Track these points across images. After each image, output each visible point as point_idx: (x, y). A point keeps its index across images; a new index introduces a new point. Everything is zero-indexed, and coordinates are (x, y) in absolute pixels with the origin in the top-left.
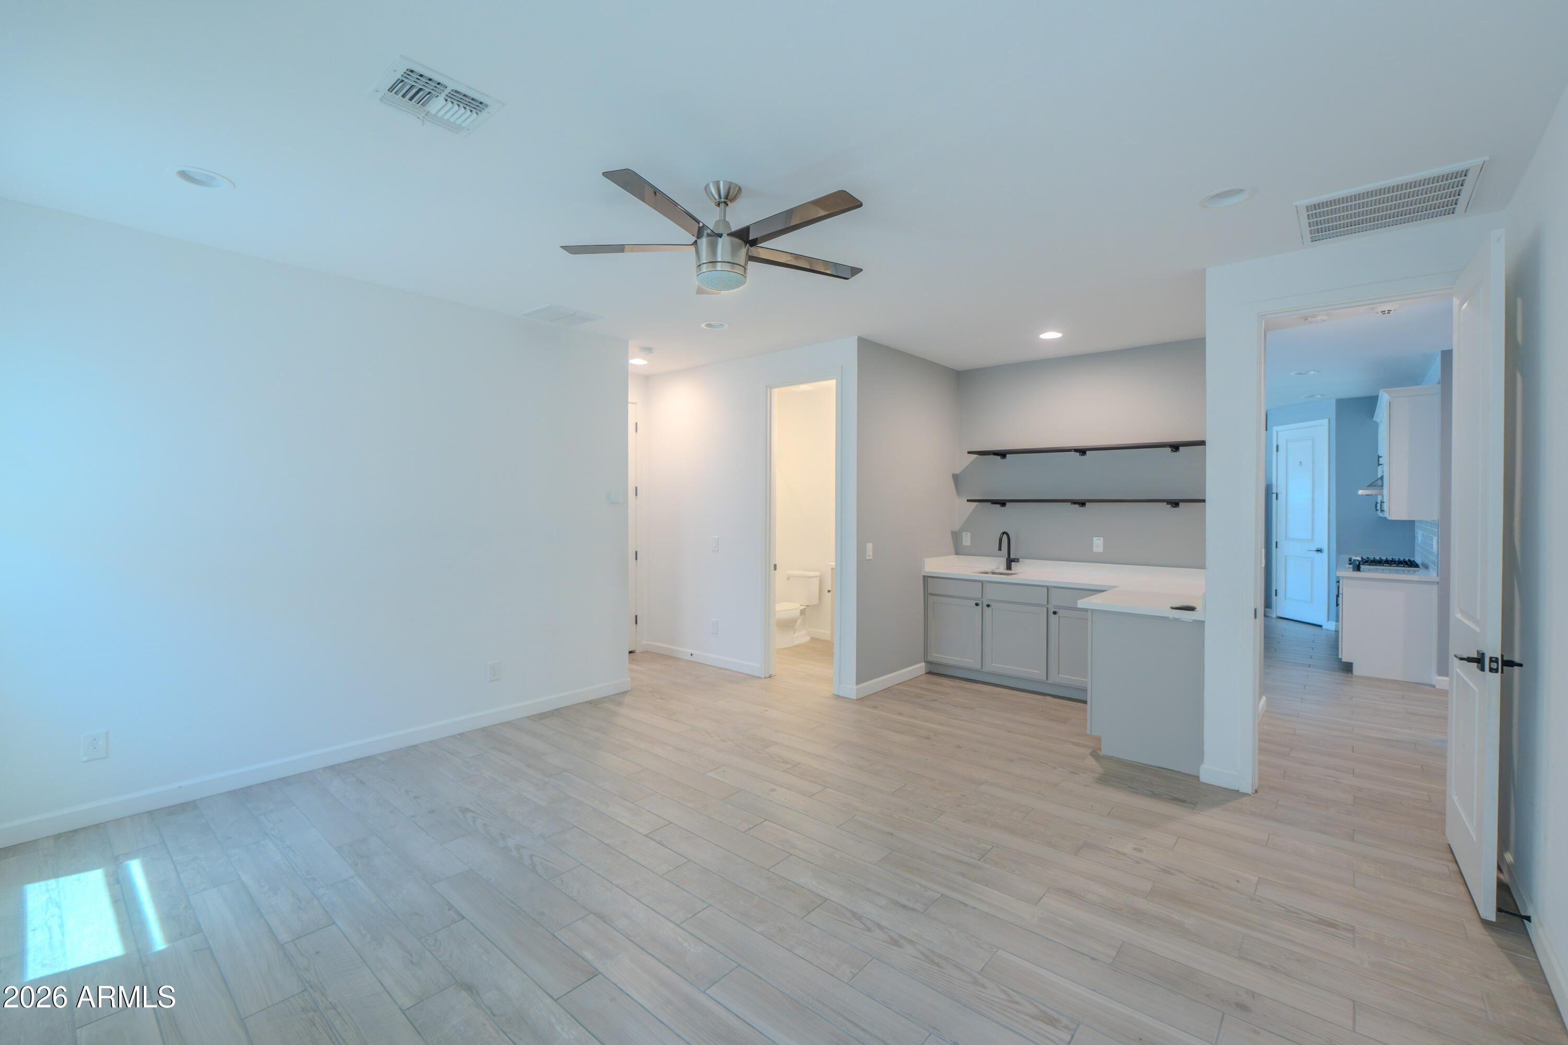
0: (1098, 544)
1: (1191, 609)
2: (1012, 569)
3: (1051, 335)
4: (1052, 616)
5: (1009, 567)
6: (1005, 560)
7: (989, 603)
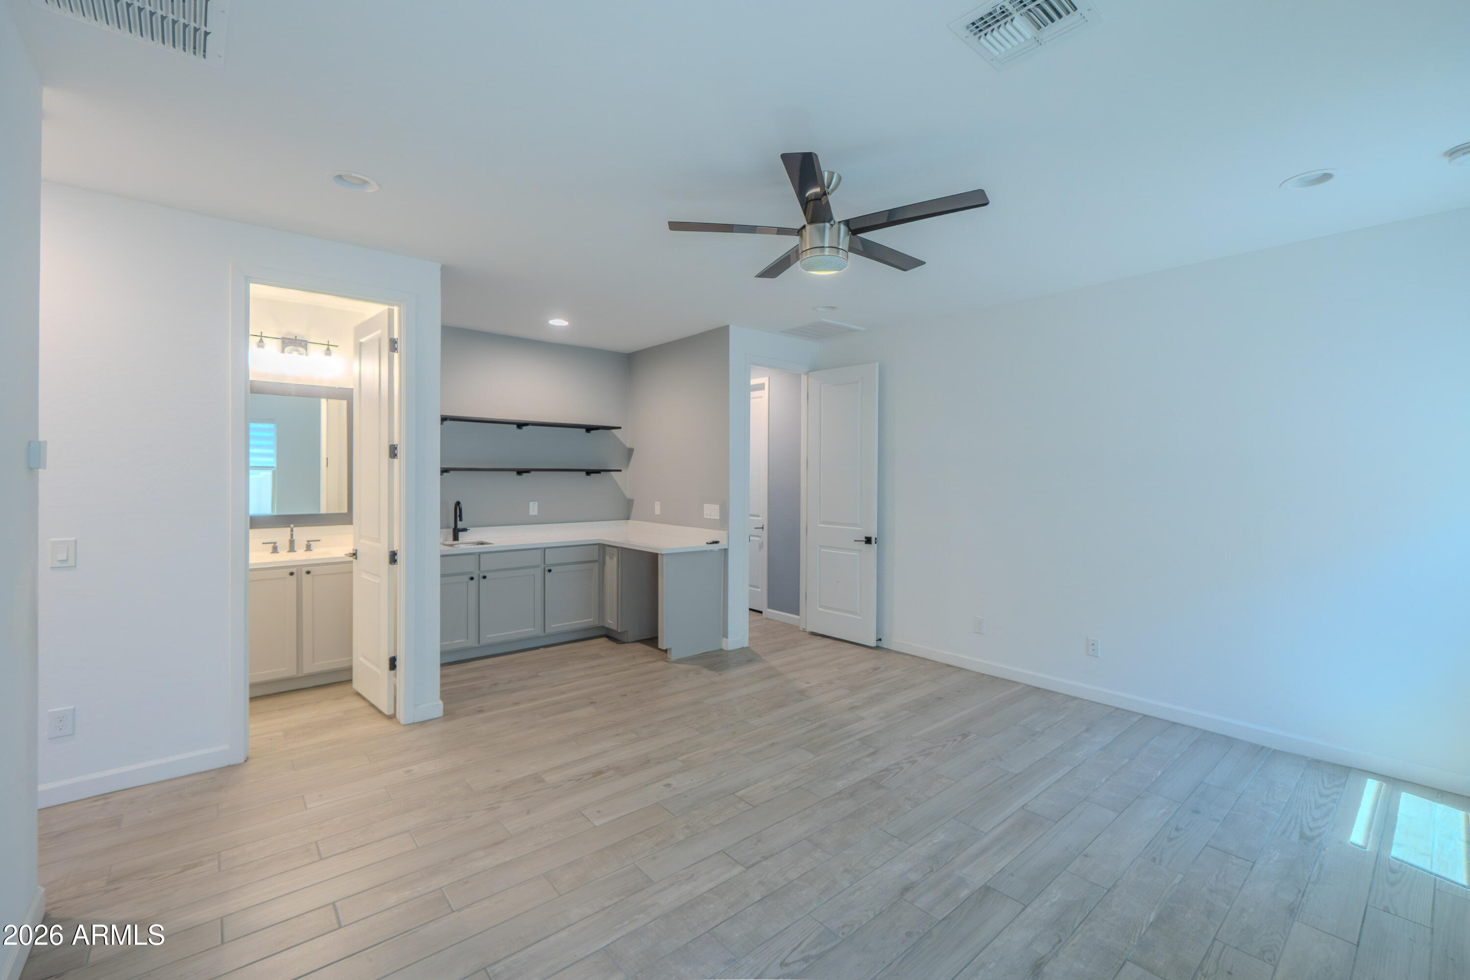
0: (534, 509)
1: (717, 542)
2: (460, 539)
3: (559, 322)
4: (547, 574)
5: (456, 538)
6: (451, 531)
7: (484, 574)
